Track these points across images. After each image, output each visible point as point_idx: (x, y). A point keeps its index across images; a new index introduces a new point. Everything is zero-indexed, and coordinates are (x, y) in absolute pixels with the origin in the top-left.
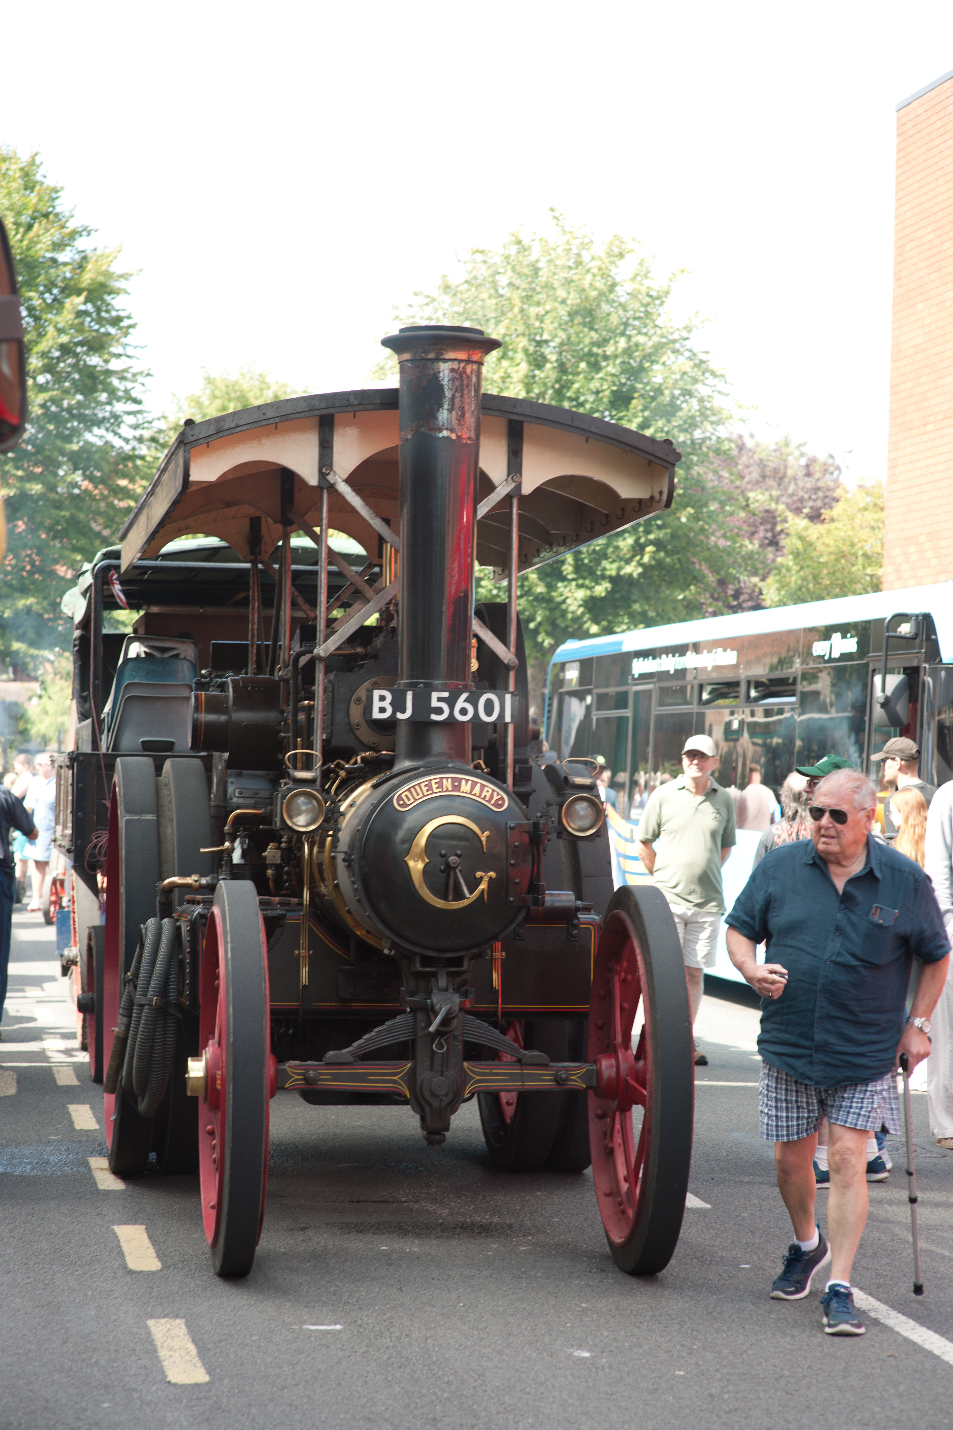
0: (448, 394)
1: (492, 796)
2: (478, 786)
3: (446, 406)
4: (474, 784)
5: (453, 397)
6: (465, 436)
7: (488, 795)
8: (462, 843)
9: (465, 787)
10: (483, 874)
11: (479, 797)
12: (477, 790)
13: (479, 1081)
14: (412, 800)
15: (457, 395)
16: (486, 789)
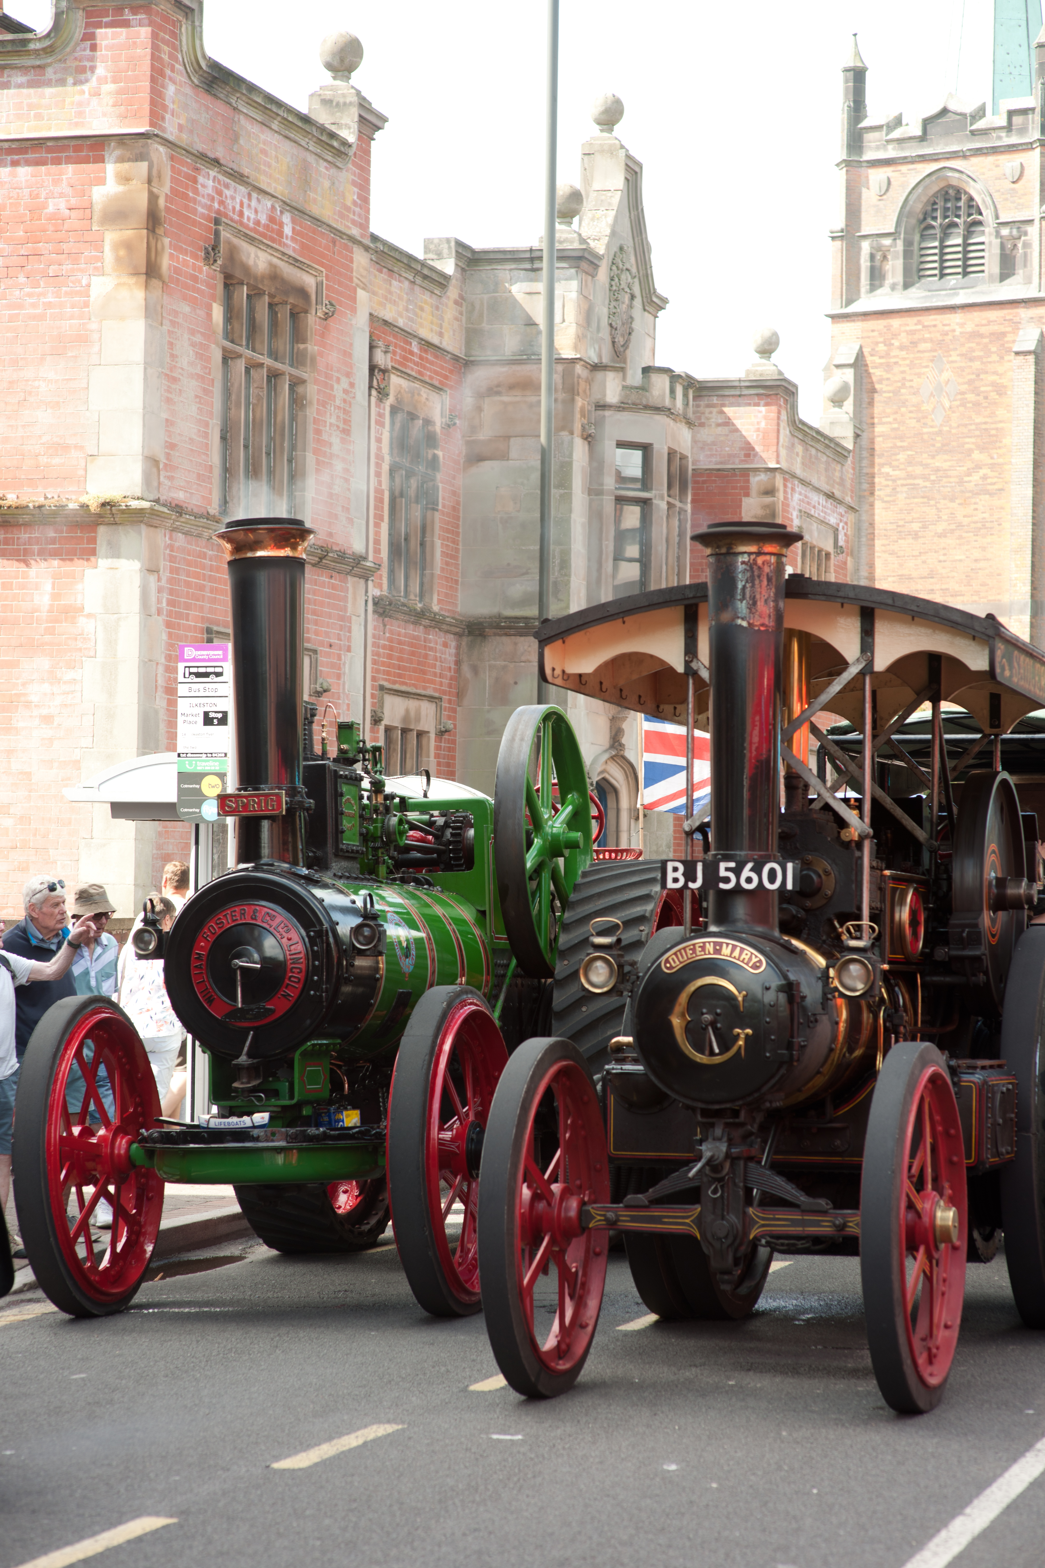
0: (740, 585)
1: (750, 959)
2: (738, 950)
3: (739, 597)
4: (734, 947)
5: (744, 587)
6: (758, 623)
7: (747, 958)
8: (721, 1002)
9: (726, 951)
10: (739, 1031)
11: (738, 959)
12: (736, 953)
13: (763, 1226)
14: (678, 963)
15: (748, 585)
16: (746, 952)
